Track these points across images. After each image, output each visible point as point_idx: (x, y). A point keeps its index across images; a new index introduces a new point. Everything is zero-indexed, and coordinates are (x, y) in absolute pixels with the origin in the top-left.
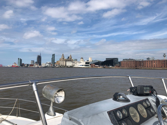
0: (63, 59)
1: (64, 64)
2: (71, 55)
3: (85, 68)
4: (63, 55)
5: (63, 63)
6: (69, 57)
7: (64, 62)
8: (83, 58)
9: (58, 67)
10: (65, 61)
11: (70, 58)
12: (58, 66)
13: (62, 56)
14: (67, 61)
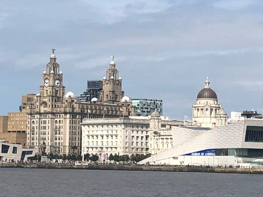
0: (56, 97)
1: (65, 140)
2: (114, 71)
3: (245, 172)
4: (54, 64)
5: (56, 131)
6: (95, 88)
7: (66, 123)
8: (213, 96)
9: (20, 166)
10: (73, 114)
11: (107, 88)
12: (17, 157)
13: (46, 77)
14: (83, 115)
